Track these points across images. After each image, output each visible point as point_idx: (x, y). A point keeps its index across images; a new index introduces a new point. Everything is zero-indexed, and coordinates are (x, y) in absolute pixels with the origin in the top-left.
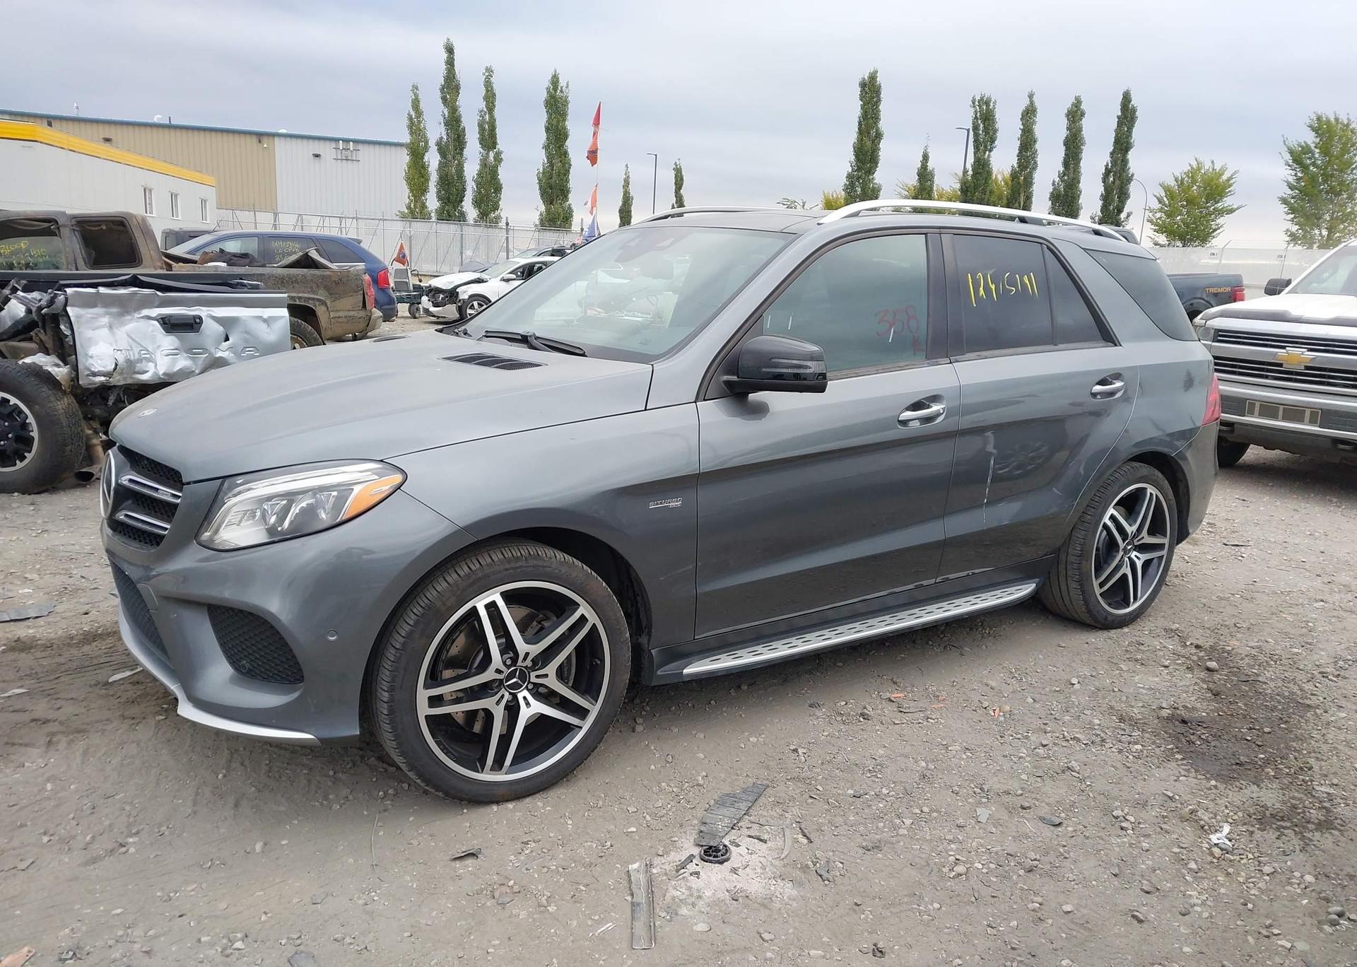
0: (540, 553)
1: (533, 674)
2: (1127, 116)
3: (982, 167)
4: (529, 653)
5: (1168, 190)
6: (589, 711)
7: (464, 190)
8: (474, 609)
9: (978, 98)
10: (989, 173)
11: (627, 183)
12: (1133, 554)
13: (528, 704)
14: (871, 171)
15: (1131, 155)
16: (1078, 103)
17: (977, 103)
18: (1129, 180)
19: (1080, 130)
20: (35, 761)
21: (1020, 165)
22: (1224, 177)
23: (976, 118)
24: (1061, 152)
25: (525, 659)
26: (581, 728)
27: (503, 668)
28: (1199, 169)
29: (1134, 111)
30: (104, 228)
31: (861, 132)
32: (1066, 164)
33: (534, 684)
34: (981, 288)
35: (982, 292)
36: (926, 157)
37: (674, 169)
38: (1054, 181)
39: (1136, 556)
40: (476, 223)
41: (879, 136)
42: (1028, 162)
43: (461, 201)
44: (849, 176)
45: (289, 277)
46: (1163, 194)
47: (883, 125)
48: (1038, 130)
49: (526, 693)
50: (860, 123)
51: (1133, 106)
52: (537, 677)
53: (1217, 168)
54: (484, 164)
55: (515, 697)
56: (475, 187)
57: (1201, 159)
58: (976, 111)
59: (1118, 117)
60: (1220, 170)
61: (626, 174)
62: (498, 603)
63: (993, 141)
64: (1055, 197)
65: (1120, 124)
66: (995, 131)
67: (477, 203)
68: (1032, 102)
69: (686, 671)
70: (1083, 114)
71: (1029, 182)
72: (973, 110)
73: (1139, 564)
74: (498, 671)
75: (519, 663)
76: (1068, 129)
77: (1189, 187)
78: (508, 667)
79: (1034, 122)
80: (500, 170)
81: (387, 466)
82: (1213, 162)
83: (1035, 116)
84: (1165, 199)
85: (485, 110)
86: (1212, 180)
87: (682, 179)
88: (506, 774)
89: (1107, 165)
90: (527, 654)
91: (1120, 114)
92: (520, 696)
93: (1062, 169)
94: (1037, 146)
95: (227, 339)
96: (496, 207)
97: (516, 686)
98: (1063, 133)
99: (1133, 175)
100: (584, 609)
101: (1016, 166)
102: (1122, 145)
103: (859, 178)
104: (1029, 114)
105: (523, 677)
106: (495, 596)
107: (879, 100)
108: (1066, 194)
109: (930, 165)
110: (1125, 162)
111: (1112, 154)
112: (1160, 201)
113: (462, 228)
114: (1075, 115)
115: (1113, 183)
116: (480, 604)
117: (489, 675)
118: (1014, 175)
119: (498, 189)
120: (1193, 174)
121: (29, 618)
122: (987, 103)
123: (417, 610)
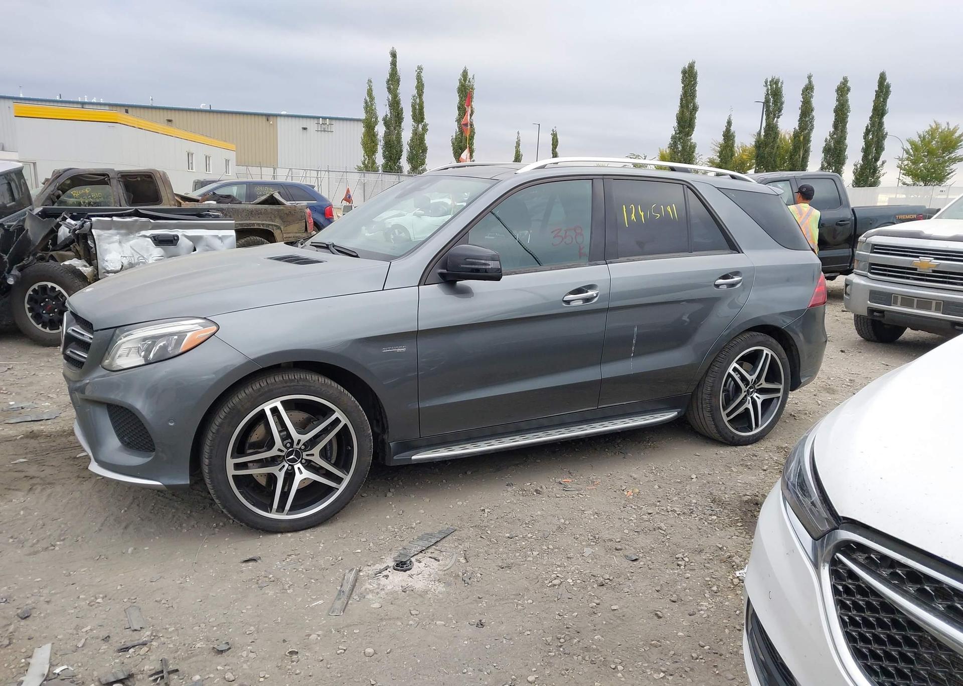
0: (308, 378)
1: (305, 454)
2: (883, 90)
3: (771, 130)
4: (300, 440)
5: (912, 143)
6: (343, 479)
7: (401, 151)
8: (263, 411)
9: (769, 80)
10: (777, 134)
11: (518, 144)
12: (755, 395)
13: (301, 472)
14: (689, 134)
15: (886, 119)
16: (845, 81)
17: (769, 84)
18: (884, 137)
19: (847, 101)
20: (18, 498)
21: (800, 127)
22: (957, 135)
23: (768, 94)
24: (832, 118)
25: (298, 443)
26: (338, 489)
27: (283, 449)
28: (937, 129)
29: (888, 86)
30: (139, 179)
31: (682, 106)
32: (836, 126)
33: (306, 460)
34: (633, 215)
35: (633, 217)
36: (729, 123)
37: (551, 134)
38: (826, 139)
39: (756, 396)
40: (409, 174)
41: (695, 109)
42: (806, 125)
43: (399, 159)
44: (673, 138)
45: (257, 210)
46: (909, 147)
47: (699, 100)
48: (815, 102)
49: (300, 465)
50: (681, 100)
51: (887, 83)
52: (307, 455)
53: (951, 127)
54: (415, 132)
55: (293, 466)
56: (409, 149)
57: (939, 121)
58: (768, 90)
59: (876, 91)
60: (953, 129)
61: (518, 138)
62: (278, 408)
63: (780, 110)
64: (827, 150)
65: (878, 95)
66: (782, 103)
67: (410, 160)
68: (810, 82)
69: (413, 458)
70: (849, 90)
71: (807, 140)
72: (765, 89)
73: (759, 402)
74: (280, 450)
75: (295, 446)
76: (837, 100)
77: (930, 142)
78: (288, 448)
79: (812, 97)
80: (426, 137)
81: (207, 321)
82: (948, 124)
83: (812, 92)
84: (911, 151)
85: (417, 95)
86: (947, 136)
87: (557, 141)
88: (287, 515)
89: (868, 126)
90: (299, 441)
91: (877, 89)
92: (296, 467)
93: (832, 130)
94: (814, 113)
95: (195, 250)
96: (423, 163)
97: (294, 461)
98: (834, 104)
99: (887, 134)
100: (338, 414)
101: (797, 128)
102: (879, 111)
103: (680, 139)
104: (808, 90)
105: (298, 455)
106: (277, 403)
107: (696, 83)
108: (835, 148)
109: (732, 128)
110: (881, 124)
111: (871, 118)
112: (907, 152)
113: (399, 178)
114: (843, 90)
115: (872, 139)
116: (267, 407)
117: (274, 452)
118: (796, 135)
119: (425, 150)
120: (932, 132)
121: (43, 420)
122: (777, 83)
123: (226, 410)
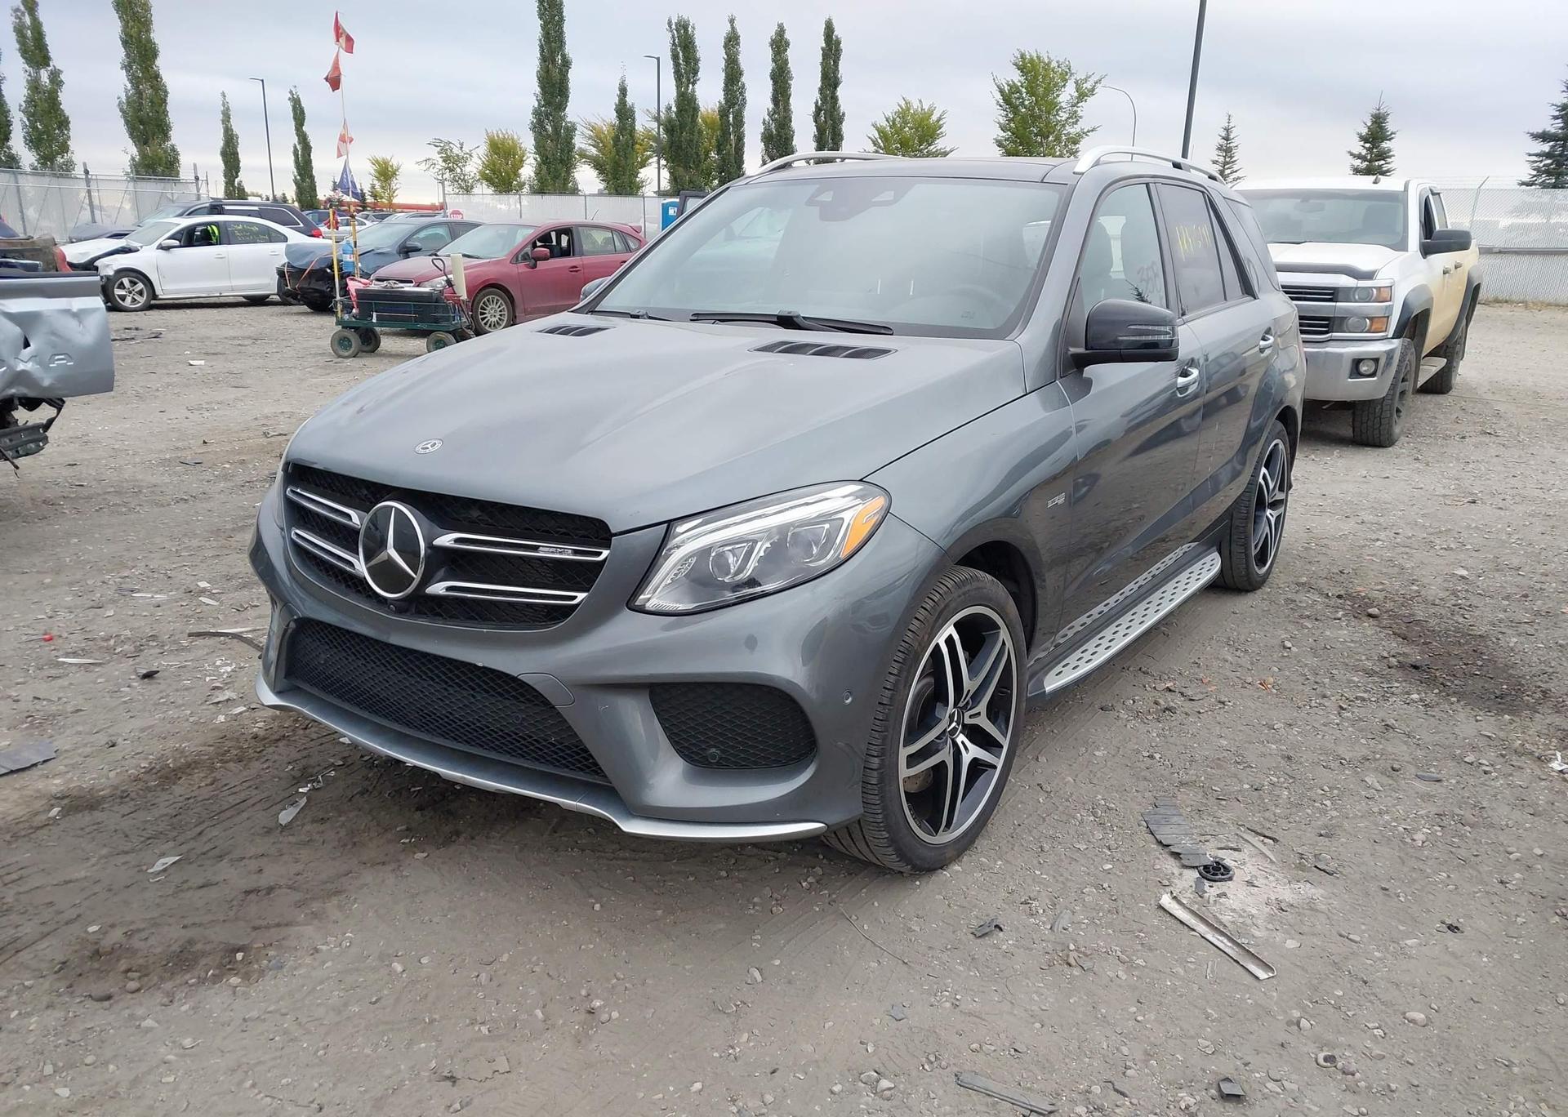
2: (832, 50)
3: (686, 103)
4: (971, 687)
5: (881, 131)
6: (1003, 746)
7: (9, 124)
8: (938, 645)
9: (674, 21)
10: (696, 109)
11: (226, 117)
13: (966, 749)
14: (562, 106)
15: (840, 92)
16: (781, 31)
17: (674, 27)
18: (841, 119)
19: (786, 62)
21: (727, 101)
22: (934, 118)
23: (674, 44)
24: (768, 87)
26: (998, 766)
28: (908, 109)
29: (838, 43)
31: (544, 59)
32: (775, 100)
36: (623, 91)
37: (289, 99)
38: (764, 120)
40: (35, 172)
41: (566, 64)
42: (735, 97)
43: (7, 139)
44: (536, 113)
46: (877, 136)
47: (569, 49)
48: (744, 61)
50: (541, 47)
51: (837, 37)
52: (973, 716)
53: (926, 107)
54: (34, 86)
55: (956, 744)
56: (25, 119)
57: (908, 98)
58: (673, 36)
59: (823, 49)
60: (929, 109)
61: (224, 105)
62: (954, 635)
63: (696, 72)
64: (767, 138)
65: (825, 56)
66: (697, 61)
67: (35, 141)
68: (733, 28)
69: (1047, 689)
70: (787, 44)
71: (739, 122)
72: (670, 34)
76: (774, 61)
77: (902, 129)
79: (737, 53)
80: (63, 97)
81: (867, 485)
82: (920, 101)
83: (738, 44)
84: (880, 141)
85: (22, 8)
86: (922, 120)
87: (302, 112)
88: (955, 829)
89: (817, 102)
91: (824, 45)
92: (960, 741)
93: (771, 106)
94: (743, 79)
95: (27, 344)
96: (64, 148)
98: (769, 66)
99: (844, 114)
100: (1004, 634)
101: (723, 102)
102: (830, 81)
103: (547, 115)
104: (732, 41)
106: (951, 628)
107: (562, 20)
108: (779, 134)
109: (629, 100)
110: (835, 99)
111: (821, 90)
112: (875, 143)
113: (16, 178)
114: (779, 45)
115: (826, 122)
116: (942, 638)
118: (723, 113)
119: (64, 123)
120: (903, 113)
121: (35, 765)
122: (685, 27)
